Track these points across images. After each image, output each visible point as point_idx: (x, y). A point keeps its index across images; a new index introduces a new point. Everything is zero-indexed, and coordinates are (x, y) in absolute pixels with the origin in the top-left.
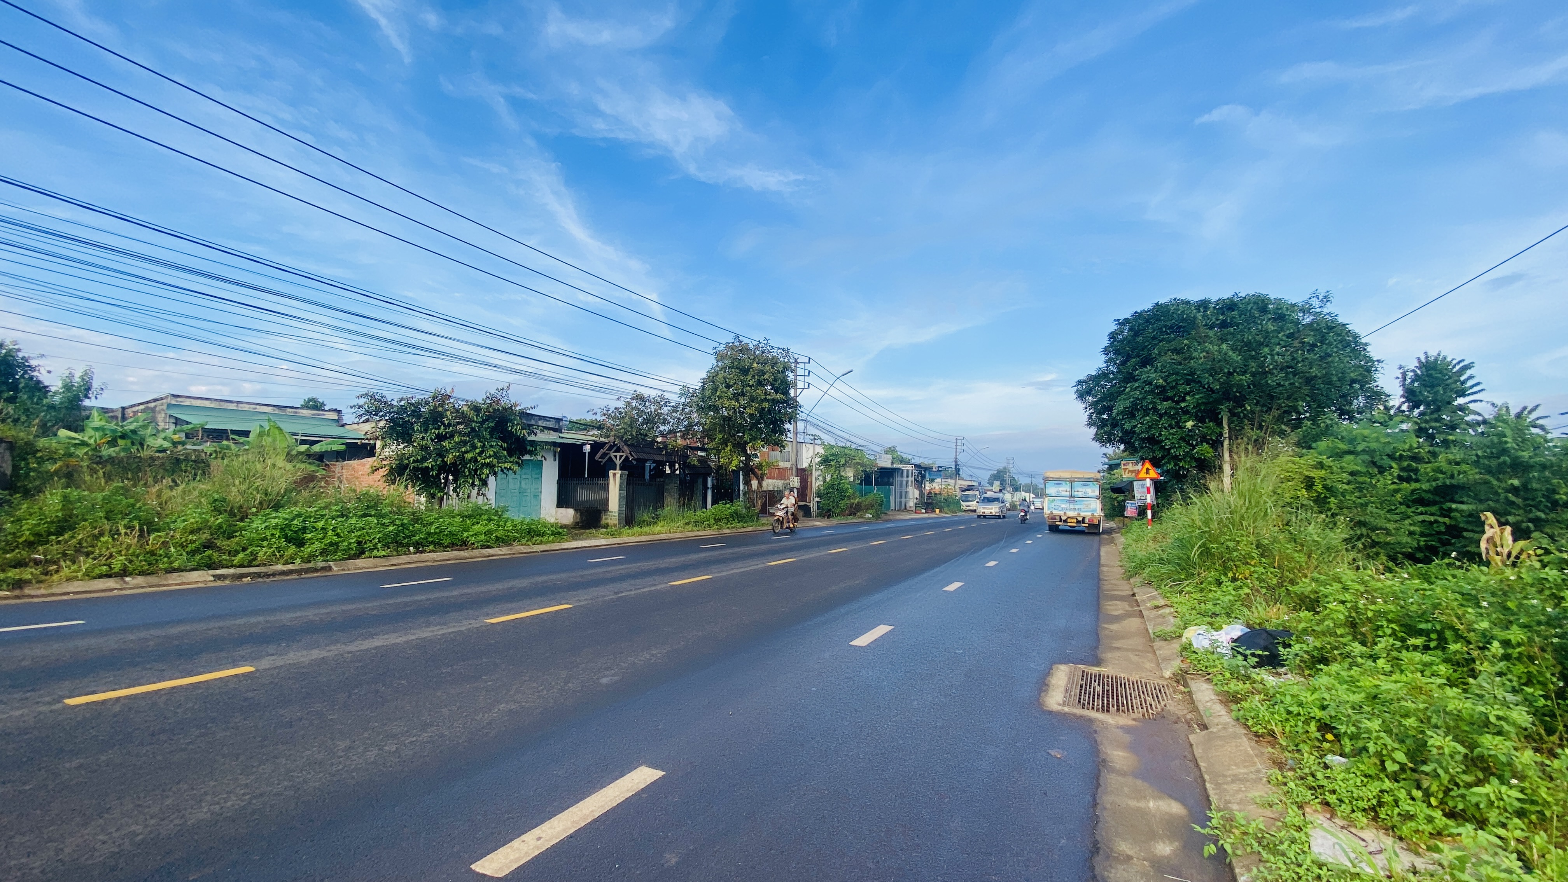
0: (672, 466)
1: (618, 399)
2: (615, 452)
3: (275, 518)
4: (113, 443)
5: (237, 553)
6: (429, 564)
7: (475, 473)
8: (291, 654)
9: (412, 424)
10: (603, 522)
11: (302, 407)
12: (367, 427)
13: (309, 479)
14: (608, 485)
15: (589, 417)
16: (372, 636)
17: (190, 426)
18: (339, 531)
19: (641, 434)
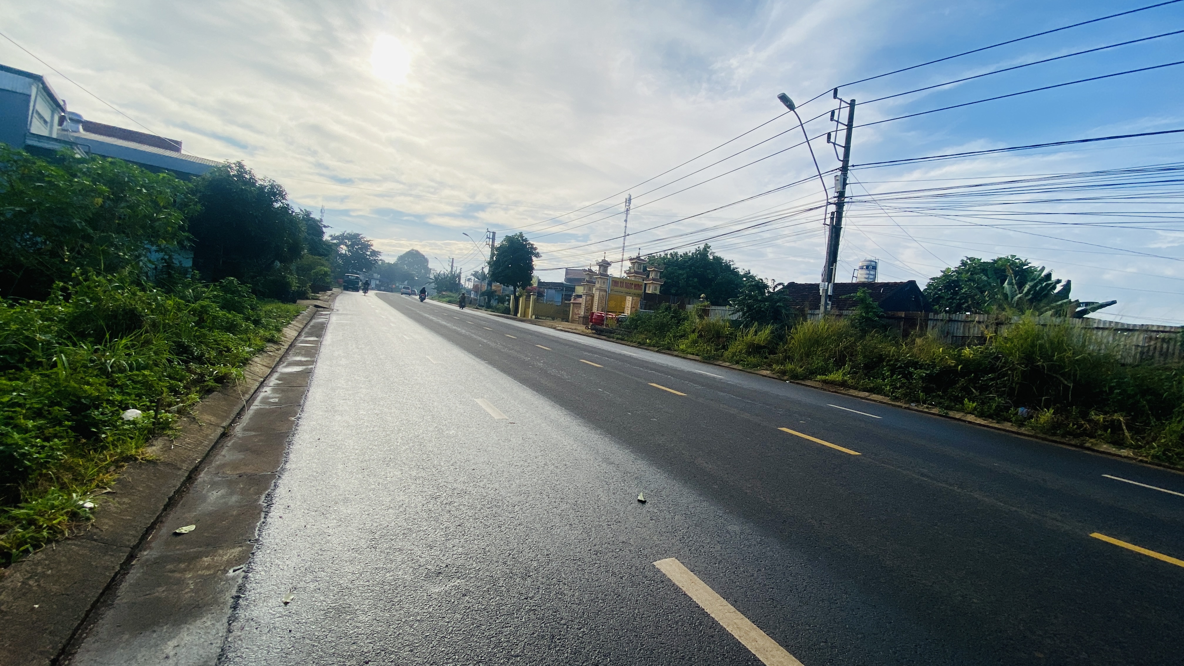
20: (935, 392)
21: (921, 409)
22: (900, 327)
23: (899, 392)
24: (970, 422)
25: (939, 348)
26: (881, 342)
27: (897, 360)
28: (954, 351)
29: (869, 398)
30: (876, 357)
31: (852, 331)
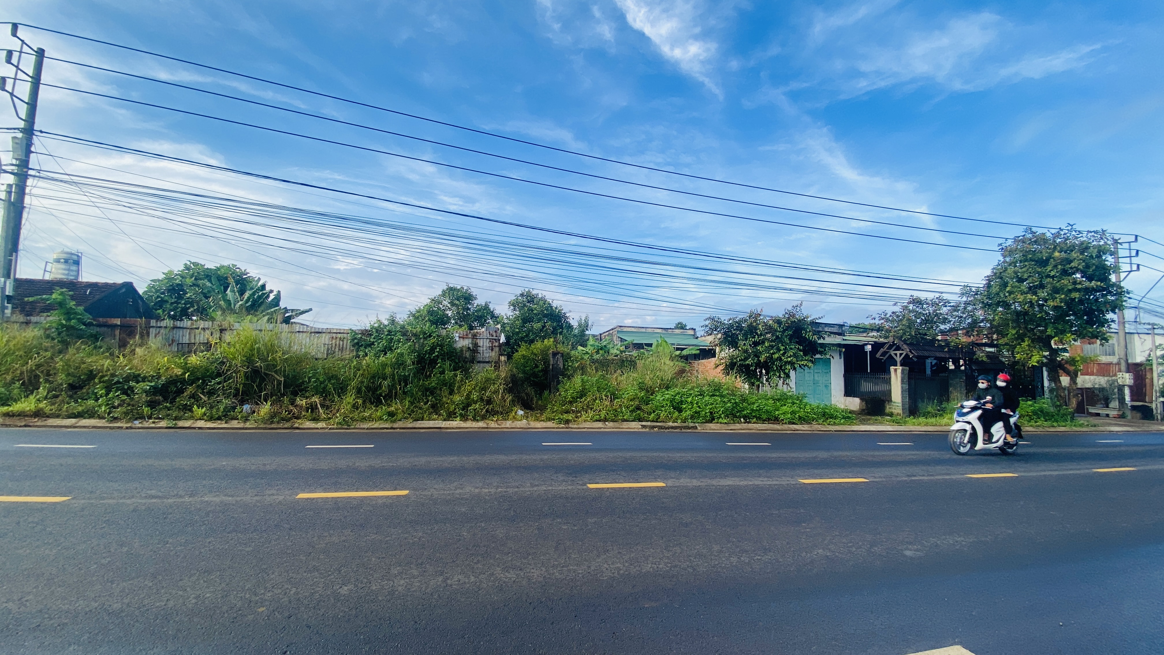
0: (956, 362)
1: (895, 304)
2: (894, 350)
3: (667, 394)
4: (597, 352)
5: (650, 414)
6: (754, 431)
7: (781, 369)
8: (682, 480)
9: (737, 335)
10: (888, 410)
11: (676, 328)
12: (710, 338)
13: (682, 371)
14: (890, 378)
15: (867, 322)
16: (725, 477)
17: (627, 342)
18: (700, 404)
19: (920, 334)
20: (162, 404)
21: (146, 425)
22: (115, 336)
23: (119, 412)
24: (200, 428)
25: (164, 357)
26: (90, 355)
27: (113, 375)
28: (180, 358)
29: (77, 425)
30: (85, 374)
31: (47, 343)
